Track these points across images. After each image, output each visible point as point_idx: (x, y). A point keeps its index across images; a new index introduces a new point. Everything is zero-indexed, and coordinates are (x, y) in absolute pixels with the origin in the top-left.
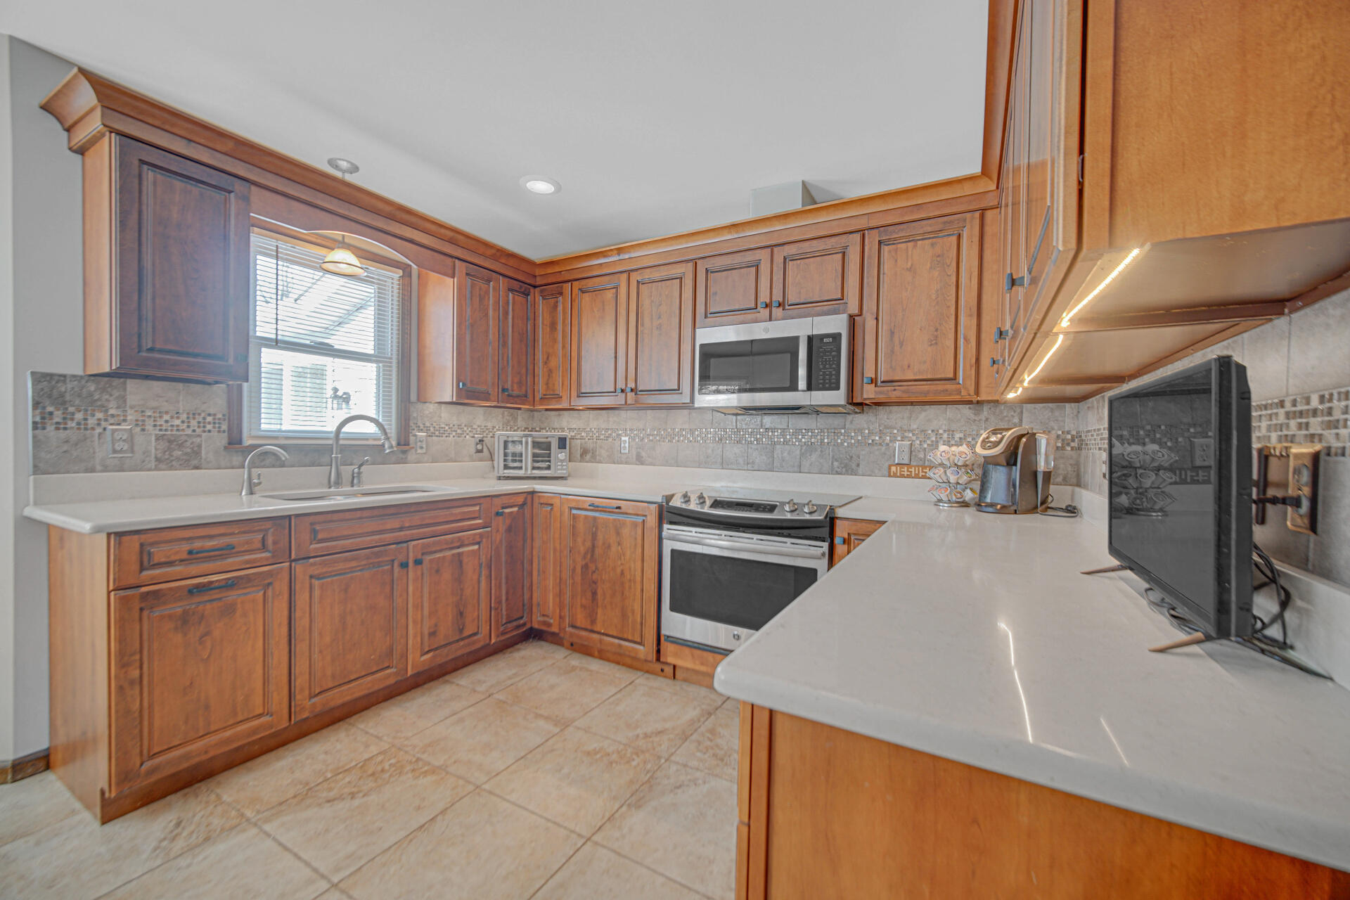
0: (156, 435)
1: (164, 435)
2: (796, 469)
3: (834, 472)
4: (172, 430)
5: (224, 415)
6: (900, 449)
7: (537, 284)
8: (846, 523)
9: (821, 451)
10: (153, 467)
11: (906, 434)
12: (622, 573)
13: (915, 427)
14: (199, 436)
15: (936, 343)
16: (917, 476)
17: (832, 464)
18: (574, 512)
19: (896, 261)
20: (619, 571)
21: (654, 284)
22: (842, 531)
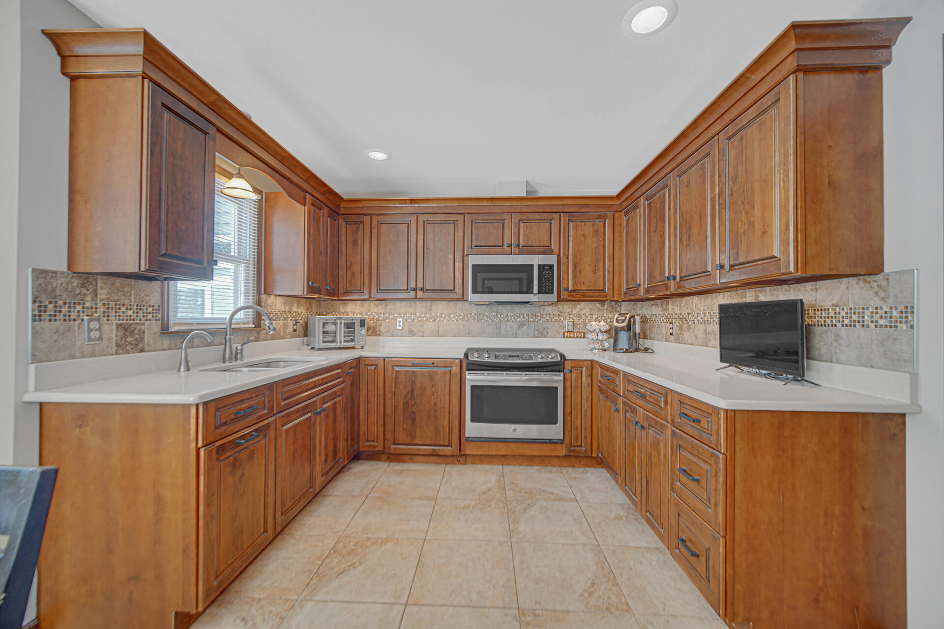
0: (117, 324)
1: (122, 324)
2: (514, 336)
3: (535, 336)
4: (127, 320)
5: (159, 306)
6: (568, 325)
7: (341, 212)
8: (570, 362)
9: (528, 325)
10: (114, 352)
11: (571, 316)
12: (435, 404)
13: (575, 313)
14: (144, 324)
15: (596, 273)
16: (577, 337)
17: (534, 332)
18: (397, 369)
19: (577, 230)
20: (433, 403)
21: (436, 224)
22: (568, 366)
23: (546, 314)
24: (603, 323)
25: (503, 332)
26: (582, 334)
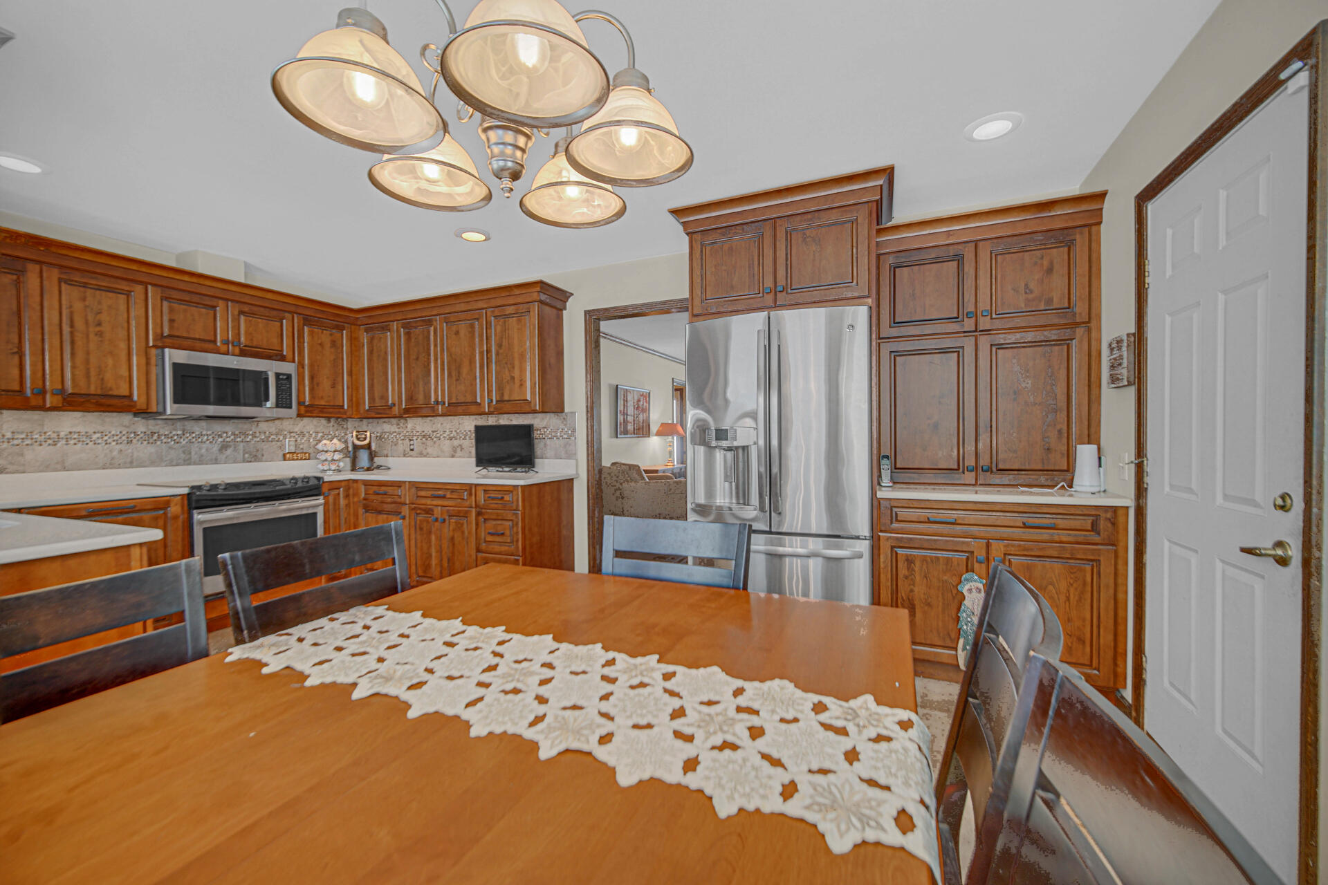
2: (214, 461)
6: (289, 445)
8: (327, 484)
9: (235, 447)
11: (292, 434)
13: (297, 430)
15: (333, 387)
16: (301, 459)
17: (244, 455)
19: (312, 337)
21: (88, 290)
22: (325, 489)
23: (260, 432)
24: (335, 441)
25: (194, 457)
26: (307, 455)
